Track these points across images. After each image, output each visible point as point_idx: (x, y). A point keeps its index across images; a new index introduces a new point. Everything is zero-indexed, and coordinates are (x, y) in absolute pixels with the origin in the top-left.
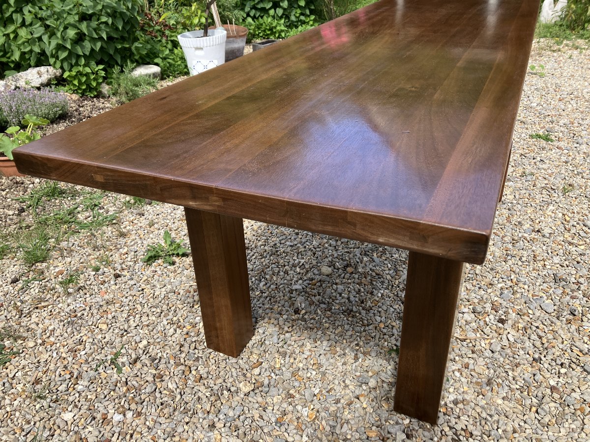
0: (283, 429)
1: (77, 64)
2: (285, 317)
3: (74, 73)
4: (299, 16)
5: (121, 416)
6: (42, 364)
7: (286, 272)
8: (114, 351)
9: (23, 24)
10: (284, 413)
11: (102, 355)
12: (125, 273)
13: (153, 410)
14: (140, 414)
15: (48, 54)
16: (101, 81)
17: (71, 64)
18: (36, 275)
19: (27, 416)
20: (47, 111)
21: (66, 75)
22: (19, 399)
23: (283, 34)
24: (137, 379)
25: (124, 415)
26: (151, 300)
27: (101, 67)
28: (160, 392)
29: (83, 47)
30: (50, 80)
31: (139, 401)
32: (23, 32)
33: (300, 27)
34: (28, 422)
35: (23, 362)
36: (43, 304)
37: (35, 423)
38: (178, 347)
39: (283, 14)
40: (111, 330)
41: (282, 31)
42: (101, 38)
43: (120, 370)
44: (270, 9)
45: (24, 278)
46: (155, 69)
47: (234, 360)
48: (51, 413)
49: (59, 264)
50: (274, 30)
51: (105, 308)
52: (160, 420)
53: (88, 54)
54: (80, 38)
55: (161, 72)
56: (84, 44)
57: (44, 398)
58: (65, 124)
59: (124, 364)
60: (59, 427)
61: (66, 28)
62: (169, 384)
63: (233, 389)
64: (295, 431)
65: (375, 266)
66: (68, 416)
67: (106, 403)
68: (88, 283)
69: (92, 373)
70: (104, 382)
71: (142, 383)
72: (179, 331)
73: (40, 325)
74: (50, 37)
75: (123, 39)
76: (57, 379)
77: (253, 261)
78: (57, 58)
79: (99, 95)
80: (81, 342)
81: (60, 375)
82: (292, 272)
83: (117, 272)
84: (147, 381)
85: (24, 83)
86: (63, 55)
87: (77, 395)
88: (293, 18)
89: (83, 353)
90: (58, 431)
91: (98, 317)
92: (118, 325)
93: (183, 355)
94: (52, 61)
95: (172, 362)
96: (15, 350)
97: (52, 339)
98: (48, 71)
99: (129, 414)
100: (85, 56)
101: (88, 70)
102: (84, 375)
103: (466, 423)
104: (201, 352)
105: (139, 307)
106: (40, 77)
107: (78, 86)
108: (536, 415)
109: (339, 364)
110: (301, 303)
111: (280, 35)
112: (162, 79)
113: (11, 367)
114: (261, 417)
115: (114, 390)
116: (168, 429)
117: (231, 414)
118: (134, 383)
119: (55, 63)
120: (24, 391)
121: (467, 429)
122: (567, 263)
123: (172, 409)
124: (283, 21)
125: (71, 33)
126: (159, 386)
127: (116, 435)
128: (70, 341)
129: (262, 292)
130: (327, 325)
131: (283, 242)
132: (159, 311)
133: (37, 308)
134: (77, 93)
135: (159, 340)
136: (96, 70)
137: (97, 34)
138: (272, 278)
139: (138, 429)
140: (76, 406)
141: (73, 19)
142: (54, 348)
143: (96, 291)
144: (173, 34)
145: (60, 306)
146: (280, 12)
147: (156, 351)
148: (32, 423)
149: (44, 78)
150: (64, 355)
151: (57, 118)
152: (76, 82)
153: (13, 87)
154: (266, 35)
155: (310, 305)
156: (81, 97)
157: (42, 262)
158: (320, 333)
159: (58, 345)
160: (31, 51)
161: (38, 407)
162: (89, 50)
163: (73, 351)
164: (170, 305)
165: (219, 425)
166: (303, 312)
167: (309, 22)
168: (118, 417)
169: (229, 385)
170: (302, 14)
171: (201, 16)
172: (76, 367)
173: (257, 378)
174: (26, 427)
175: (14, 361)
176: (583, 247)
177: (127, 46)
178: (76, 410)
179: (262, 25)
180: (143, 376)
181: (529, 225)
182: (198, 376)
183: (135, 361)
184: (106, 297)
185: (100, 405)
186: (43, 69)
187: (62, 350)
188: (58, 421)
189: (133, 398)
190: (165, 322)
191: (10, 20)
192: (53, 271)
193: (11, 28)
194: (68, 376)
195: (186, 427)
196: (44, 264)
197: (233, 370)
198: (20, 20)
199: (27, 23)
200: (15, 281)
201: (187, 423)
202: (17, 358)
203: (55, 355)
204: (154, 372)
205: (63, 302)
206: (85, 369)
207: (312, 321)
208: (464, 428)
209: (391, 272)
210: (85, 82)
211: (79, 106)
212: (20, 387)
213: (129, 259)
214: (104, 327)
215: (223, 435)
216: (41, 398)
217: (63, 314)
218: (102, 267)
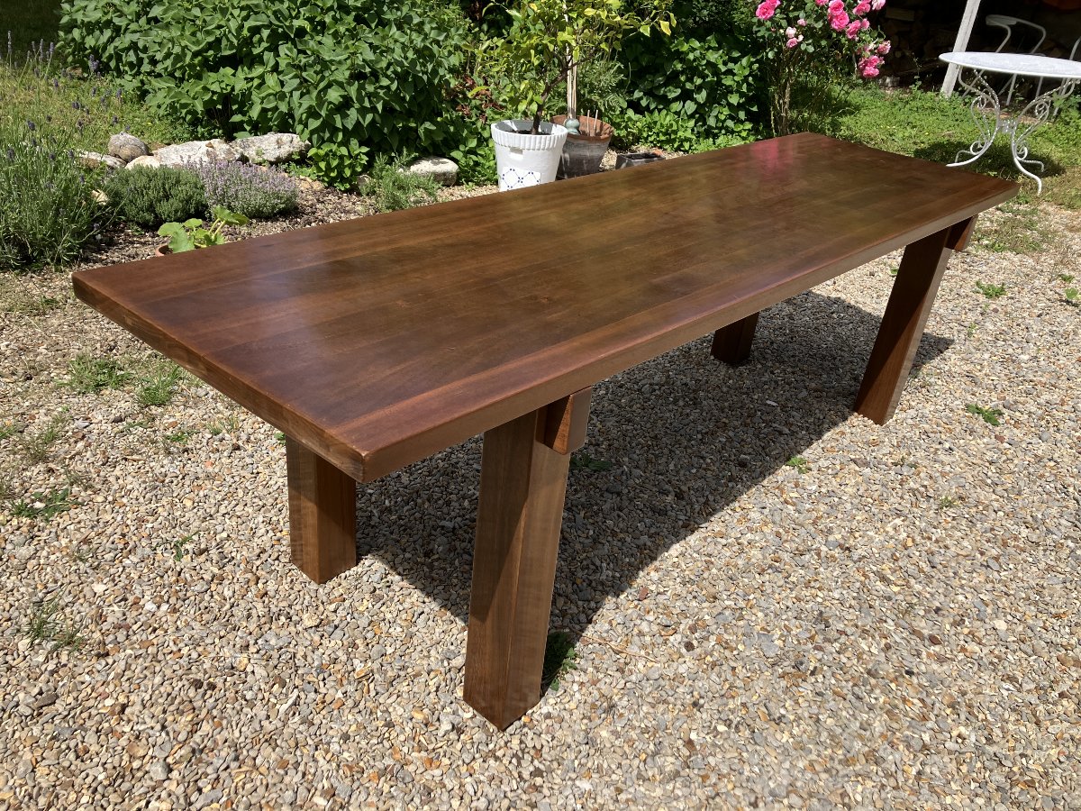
0: (321, 677)
1: (331, 140)
2: (408, 555)
3: (322, 152)
4: (725, 120)
5: (154, 606)
6: (101, 525)
7: (448, 503)
8: (186, 534)
9: (275, 69)
10: (335, 661)
11: (170, 535)
12: (249, 447)
13: (192, 612)
14: (175, 610)
15: (297, 117)
16: (359, 169)
17: (323, 138)
18: (144, 421)
19: (57, 574)
20: (263, 202)
21: (312, 152)
22: (58, 554)
23: (687, 145)
24: (193, 573)
25: (159, 607)
26: (261, 488)
27: (365, 149)
28: (212, 596)
29: (345, 116)
30: (291, 154)
31: (182, 597)
32: (271, 80)
33: (721, 138)
34: (56, 582)
35: (82, 516)
36: (135, 457)
37: (62, 584)
38: (258, 551)
39: (696, 112)
40: (195, 510)
41: (687, 140)
42: (374, 109)
43: (179, 557)
44: (675, 99)
45: (129, 420)
46: (448, 166)
47: (314, 586)
48: (83, 578)
49: (177, 414)
50: (673, 137)
51: (200, 482)
52: (193, 624)
53: (350, 127)
54: (346, 103)
55: (458, 174)
56: (348, 112)
57: (84, 561)
58: (284, 225)
59: (187, 551)
60: (85, 596)
61: (329, 86)
62: (226, 589)
63: (294, 618)
64: (333, 684)
65: (571, 528)
66: (99, 588)
67: (146, 588)
68: (198, 446)
69: (148, 550)
70: (156, 564)
71: (195, 578)
72: (271, 534)
73: (121, 481)
74: (302, 95)
75: (409, 114)
76: (109, 545)
77: (415, 476)
78: (306, 126)
79: (353, 190)
80: (154, 513)
81: (113, 543)
82: (457, 504)
83: (240, 443)
84: (202, 578)
85: (254, 153)
86: (314, 124)
87: (121, 569)
88: (711, 122)
89: (150, 525)
90: (81, 601)
91: (188, 490)
92: (205, 506)
93: (258, 563)
94: (299, 128)
95: (242, 566)
96: (80, 500)
97: (125, 500)
98: (291, 141)
99: (165, 607)
100: (345, 129)
101: (344, 151)
102: (139, 551)
103: (545, 743)
104: (281, 565)
105: (240, 493)
106: (279, 147)
107: (326, 172)
108: (642, 764)
109: (437, 630)
110: (439, 545)
111: (682, 145)
112: (458, 183)
113: (66, 518)
114: (305, 657)
115: (162, 577)
116: (196, 636)
117: (273, 642)
118: (188, 575)
119: (303, 131)
120: (67, 547)
121: (541, 750)
122: (853, 603)
123: (212, 617)
124: (692, 123)
125: (334, 95)
126: (213, 589)
127: (139, 624)
128: (142, 509)
129: (400, 518)
130: (455, 581)
131: (471, 462)
132: (261, 503)
133: (126, 460)
134: (323, 181)
135: (242, 538)
136: (356, 152)
137: (370, 102)
138: (424, 503)
139: (165, 626)
140: (114, 580)
141: (342, 74)
142: (121, 511)
143: (203, 459)
144: (497, 117)
145: (152, 464)
146: (690, 107)
147: (231, 548)
148: (59, 584)
149: (283, 152)
150: (129, 522)
151: (275, 215)
152: (322, 165)
153: (237, 156)
154: (659, 142)
155: (450, 551)
156: (327, 188)
157: (159, 406)
158: (440, 588)
159: (128, 509)
160: (276, 108)
161: (74, 568)
162: (354, 122)
163: (141, 521)
164: (278, 501)
165: (253, 649)
166: (436, 556)
167: (740, 132)
168: (150, 606)
169: (292, 612)
170: (731, 117)
171: (532, 101)
172: (134, 538)
173: (329, 614)
174: (49, 585)
175: (72, 512)
176: (896, 589)
177: (413, 125)
178: (111, 584)
179: (655, 123)
180: (202, 571)
181: (840, 536)
182: (263, 592)
183: (202, 552)
184: (210, 469)
185: (138, 587)
186: (286, 137)
187: (129, 516)
188: (86, 590)
189: (177, 592)
190: (261, 519)
191: (259, 60)
192: (167, 420)
193: (259, 70)
194: (121, 546)
195: (217, 640)
196: (160, 410)
197: (307, 597)
198: (272, 63)
199: (280, 69)
200: (119, 420)
201: (221, 638)
202: (77, 511)
203: (119, 518)
204: (216, 571)
205: (158, 461)
206: (144, 544)
207: (441, 571)
208: (539, 747)
209: (587, 541)
210: (336, 167)
211: (318, 200)
212: (64, 542)
213: (262, 430)
214: (188, 504)
215: (252, 661)
216: (81, 560)
217: (150, 475)
218: (224, 431)
